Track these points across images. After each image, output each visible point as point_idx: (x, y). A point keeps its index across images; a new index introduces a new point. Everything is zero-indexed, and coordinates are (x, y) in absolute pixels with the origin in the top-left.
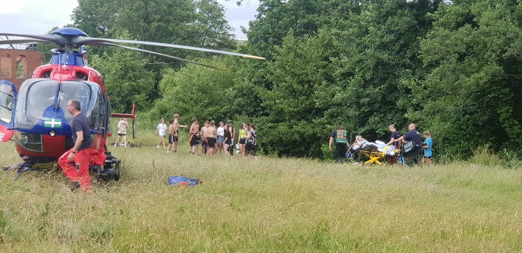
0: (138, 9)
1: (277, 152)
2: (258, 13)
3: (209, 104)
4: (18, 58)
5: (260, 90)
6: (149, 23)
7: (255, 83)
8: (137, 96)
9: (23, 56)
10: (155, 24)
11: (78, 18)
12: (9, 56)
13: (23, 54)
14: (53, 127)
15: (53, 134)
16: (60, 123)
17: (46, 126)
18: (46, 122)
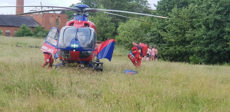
4: (57, 17)
6: (113, 2)
10: (116, 2)
12: (53, 16)
13: (59, 15)
14: (75, 47)
15: (74, 51)
16: (78, 46)
17: (72, 47)
18: (72, 46)
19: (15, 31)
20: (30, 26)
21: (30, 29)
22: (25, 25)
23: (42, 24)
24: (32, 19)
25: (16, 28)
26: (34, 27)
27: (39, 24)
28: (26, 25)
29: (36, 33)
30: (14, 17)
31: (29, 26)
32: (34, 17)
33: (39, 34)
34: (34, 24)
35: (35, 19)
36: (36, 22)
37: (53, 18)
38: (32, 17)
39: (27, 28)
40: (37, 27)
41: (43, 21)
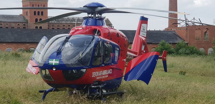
4: (205, 30)
12: (199, 29)
13: (207, 28)
14: (54, 64)
15: (54, 69)
16: (58, 62)
17: (50, 64)
18: (50, 62)
19: (152, 49)
20: (171, 42)
21: (170, 45)
22: (163, 41)
23: (185, 39)
24: (174, 34)
25: (154, 45)
26: (176, 43)
27: (181, 39)
28: (166, 41)
29: (177, 50)
30: (152, 32)
31: (169, 42)
32: (176, 31)
33: (181, 51)
34: (177, 39)
35: (177, 34)
36: (178, 37)
37: (200, 31)
38: (174, 31)
39: (167, 44)
40: (178, 43)
41: (187, 36)
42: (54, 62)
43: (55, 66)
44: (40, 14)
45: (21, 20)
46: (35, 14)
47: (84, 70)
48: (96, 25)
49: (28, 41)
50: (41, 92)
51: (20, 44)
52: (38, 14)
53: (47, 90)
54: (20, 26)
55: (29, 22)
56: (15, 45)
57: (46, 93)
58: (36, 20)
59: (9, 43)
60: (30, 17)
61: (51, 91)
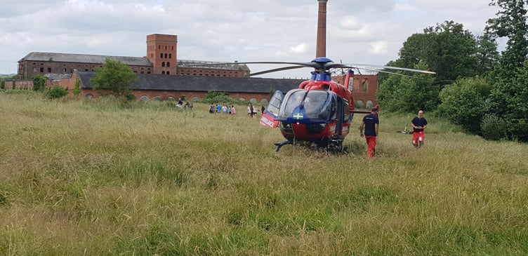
0: (434, 47)
1: (516, 140)
2: (507, 46)
3: (472, 106)
4: (364, 80)
5: (507, 97)
6: (441, 55)
7: (504, 92)
8: (427, 102)
9: (366, 79)
10: (444, 56)
11: (403, 54)
12: (357, 79)
13: (366, 77)
14: (298, 119)
15: (298, 123)
16: (302, 116)
17: (294, 118)
37: (358, 81)
42: (298, 116)
43: (300, 120)
44: (168, 57)
45: (145, 63)
46: (162, 56)
47: (323, 125)
48: (325, 79)
49: (166, 89)
50: (277, 145)
51: (156, 93)
52: (166, 57)
53: (281, 143)
54: (143, 70)
55: (154, 65)
56: (151, 92)
57: (279, 146)
58: (163, 63)
59: (144, 90)
60: (156, 60)
61: (285, 143)
